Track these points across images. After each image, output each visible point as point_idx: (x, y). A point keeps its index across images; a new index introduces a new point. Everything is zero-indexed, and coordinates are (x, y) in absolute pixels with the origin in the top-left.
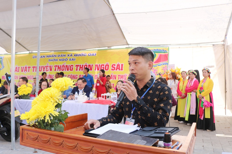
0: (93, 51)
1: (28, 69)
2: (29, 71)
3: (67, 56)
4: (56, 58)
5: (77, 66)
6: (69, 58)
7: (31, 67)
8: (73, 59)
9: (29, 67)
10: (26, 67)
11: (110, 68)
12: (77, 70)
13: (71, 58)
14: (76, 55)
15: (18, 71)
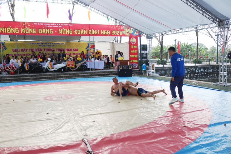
0: (64, 42)
1: (26, 50)
2: (27, 51)
3: (50, 44)
4: (43, 45)
5: (57, 49)
6: (51, 45)
7: (28, 49)
8: (54, 46)
9: (27, 49)
10: (24, 49)
11: (73, 50)
12: (57, 51)
13: (53, 45)
14: (55, 44)
15: (19, 51)
